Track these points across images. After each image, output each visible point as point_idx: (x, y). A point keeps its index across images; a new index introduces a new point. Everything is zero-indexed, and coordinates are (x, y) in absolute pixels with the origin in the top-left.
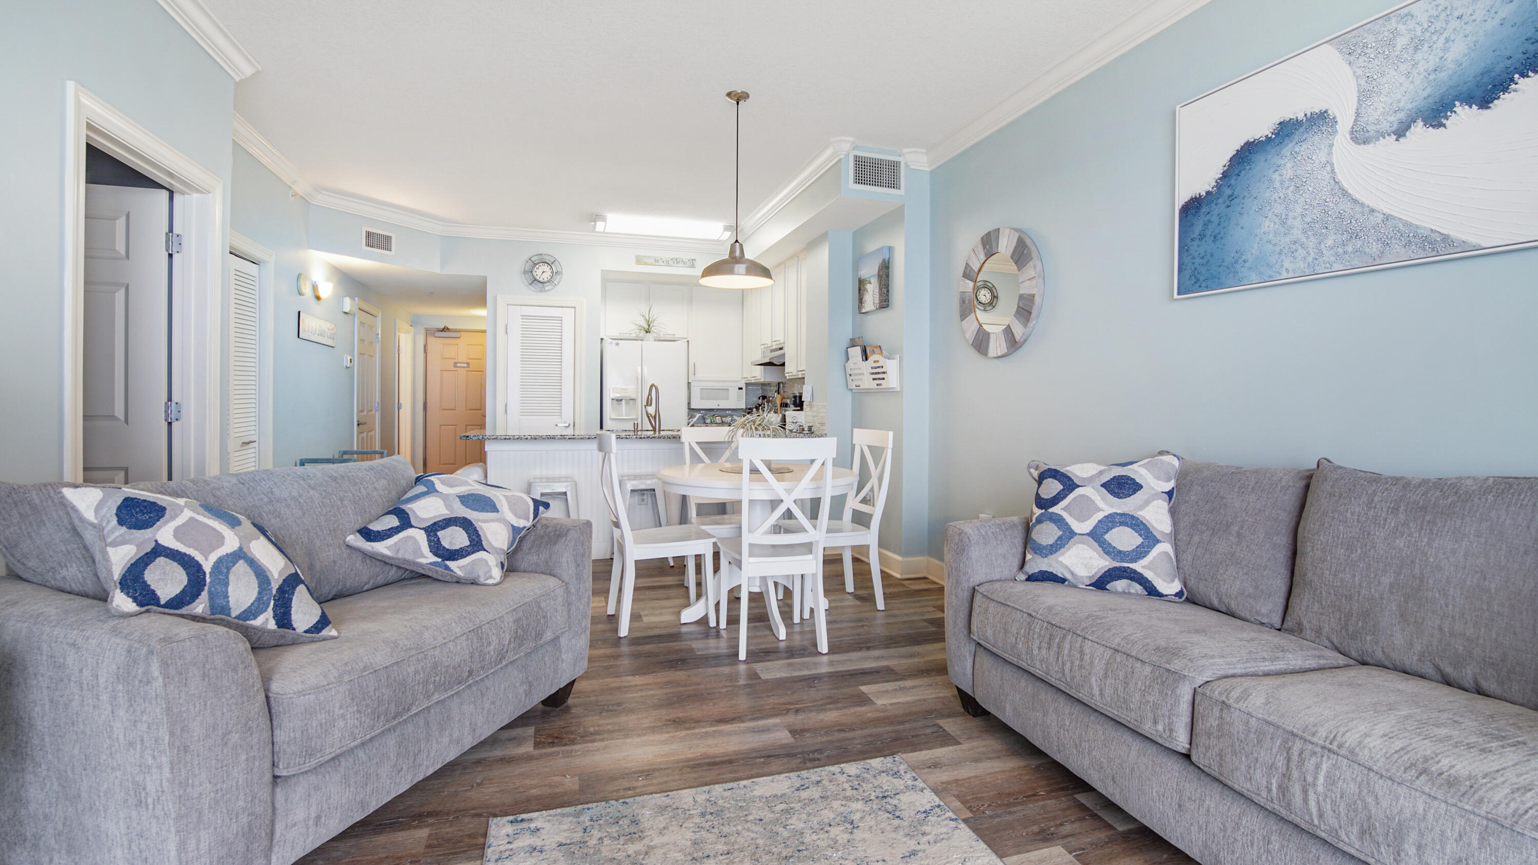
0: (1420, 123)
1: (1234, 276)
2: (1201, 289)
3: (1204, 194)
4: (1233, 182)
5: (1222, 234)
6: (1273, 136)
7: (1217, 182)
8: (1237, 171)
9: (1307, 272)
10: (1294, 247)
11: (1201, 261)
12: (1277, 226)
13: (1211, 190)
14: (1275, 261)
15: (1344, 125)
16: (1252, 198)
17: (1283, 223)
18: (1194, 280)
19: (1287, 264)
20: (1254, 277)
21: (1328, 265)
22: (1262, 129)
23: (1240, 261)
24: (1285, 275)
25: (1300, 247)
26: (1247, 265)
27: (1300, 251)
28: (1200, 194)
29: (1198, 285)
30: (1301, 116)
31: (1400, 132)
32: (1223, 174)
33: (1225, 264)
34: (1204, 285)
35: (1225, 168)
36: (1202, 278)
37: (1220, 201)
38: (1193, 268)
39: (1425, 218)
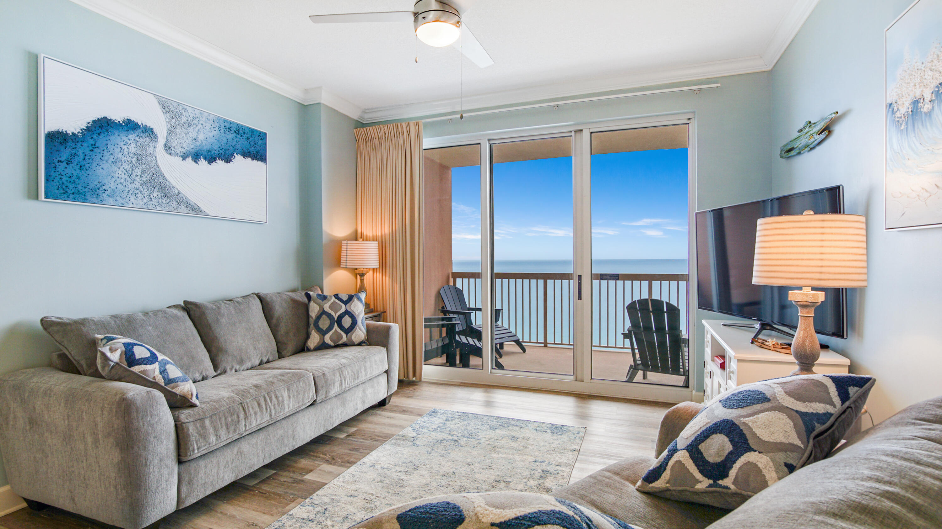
0: (190, 158)
1: (97, 197)
2: (69, 199)
3: (71, 134)
4: (95, 136)
5: (87, 166)
6: (123, 124)
7: (81, 130)
8: (98, 132)
9: (144, 207)
10: (137, 192)
11: (69, 180)
12: (126, 177)
13: (76, 133)
14: (125, 196)
15: (162, 141)
16: (110, 153)
17: (130, 176)
19: (132, 199)
20: (111, 201)
21: (154, 206)
23: (101, 189)
24: (131, 205)
25: (140, 193)
26: (106, 192)
27: (140, 195)
28: (66, 132)
29: (66, 195)
30: (140, 124)
31: (184, 158)
32: (86, 127)
33: (89, 187)
34: (71, 196)
35: (89, 125)
36: (69, 192)
37: (85, 144)
38: (61, 182)
39: (193, 198)
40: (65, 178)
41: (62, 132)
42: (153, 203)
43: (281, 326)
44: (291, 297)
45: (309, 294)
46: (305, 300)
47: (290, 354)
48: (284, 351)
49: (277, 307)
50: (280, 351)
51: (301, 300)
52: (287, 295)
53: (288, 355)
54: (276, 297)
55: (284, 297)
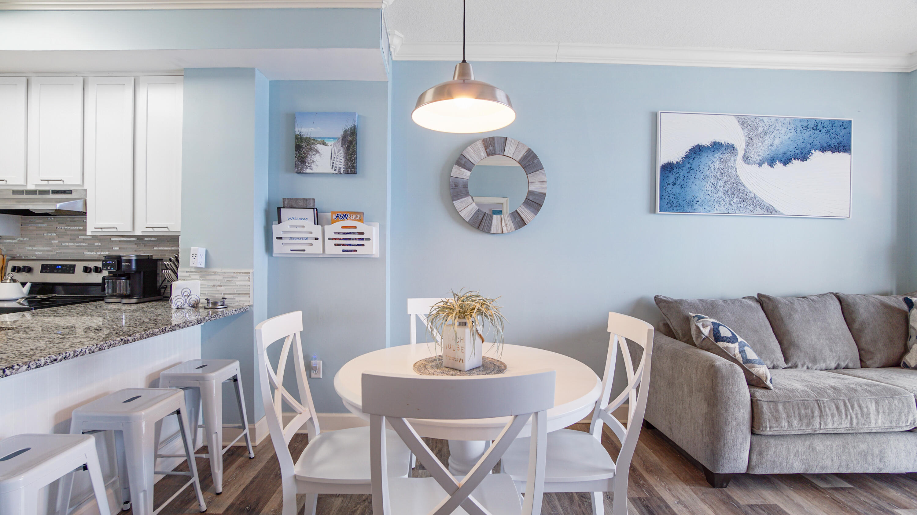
0: (766, 164)
1: (692, 207)
2: (673, 211)
3: (676, 163)
4: (691, 161)
5: (685, 185)
6: (711, 147)
7: (682, 158)
8: (693, 157)
9: (726, 212)
10: (720, 200)
11: (674, 197)
12: (712, 188)
13: (679, 161)
14: (711, 205)
15: (741, 153)
16: (701, 172)
17: (715, 188)
18: (669, 205)
19: (717, 207)
20: (701, 209)
21: (734, 211)
22: (706, 142)
23: (694, 201)
24: (716, 211)
25: (722, 200)
26: (698, 203)
27: (723, 202)
28: (673, 162)
29: (672, 208)
30: (723, 143)
31: (760, 165)
32: (685, 156)
33: (686, 200)
34: (675, 209)
35: (687, 154)
36: (674, 205)
37: (684, 169)
38: (669, 199)
39: (768, 200)
40: (671, 196)
41: (670, 163)
42: (733, 208)
43: (866, 332)
44: (881, 301)
45: (911, 301)
46: (905, 307)
47: (877, 365)
48: (868, 360)
49: (862, 311)
50: (863, 359)
51: (896, 305)
52: (877, 298)
53: (874, 366)
54: (860, 299)
55: (872, 300)
